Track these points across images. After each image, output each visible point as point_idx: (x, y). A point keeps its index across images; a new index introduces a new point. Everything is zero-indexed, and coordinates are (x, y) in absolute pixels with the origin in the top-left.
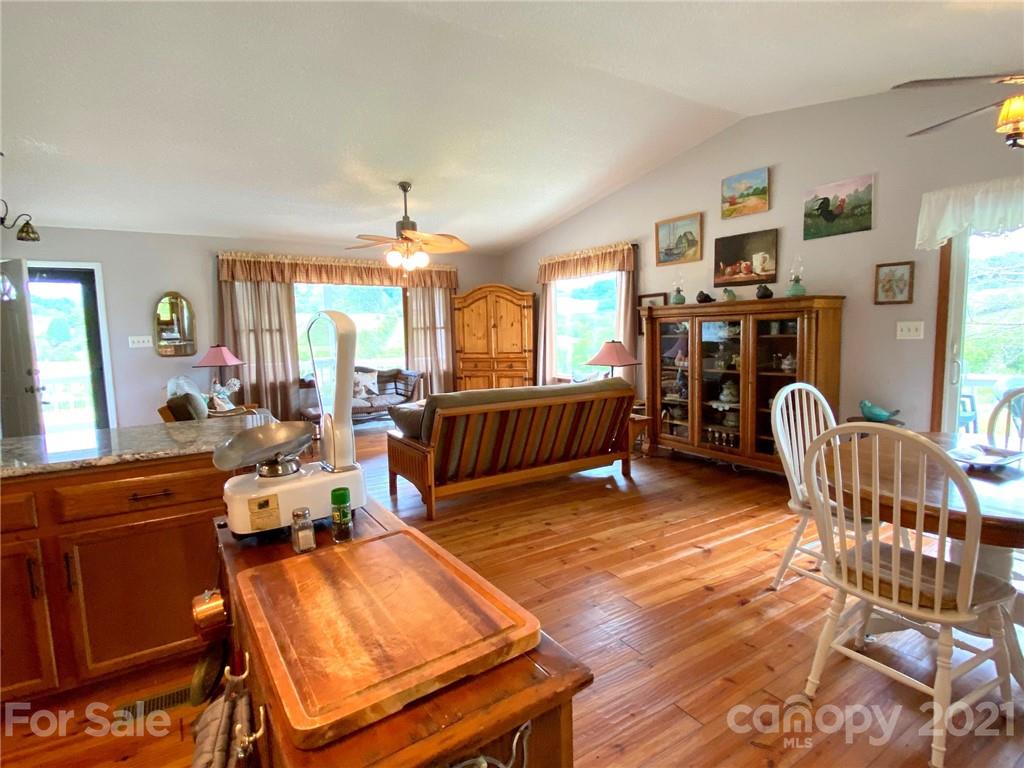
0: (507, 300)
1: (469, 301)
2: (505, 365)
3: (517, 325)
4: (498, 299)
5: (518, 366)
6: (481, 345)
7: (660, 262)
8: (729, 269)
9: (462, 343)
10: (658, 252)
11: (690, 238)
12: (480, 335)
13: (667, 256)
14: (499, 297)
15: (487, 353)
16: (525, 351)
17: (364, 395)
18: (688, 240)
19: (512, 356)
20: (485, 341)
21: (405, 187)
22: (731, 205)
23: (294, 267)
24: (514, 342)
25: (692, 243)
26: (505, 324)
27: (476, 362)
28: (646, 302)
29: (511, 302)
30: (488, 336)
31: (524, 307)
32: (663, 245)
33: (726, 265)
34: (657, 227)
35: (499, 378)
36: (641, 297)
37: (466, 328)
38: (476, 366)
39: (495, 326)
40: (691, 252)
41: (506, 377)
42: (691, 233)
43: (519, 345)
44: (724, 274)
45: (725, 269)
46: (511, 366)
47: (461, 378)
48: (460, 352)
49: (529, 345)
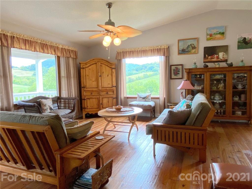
0: (105, 65)
1: (89, 65)
2: (105, 93)
3: (110, 76)
4: (102, 65)
5: (110, 93)
6: (94, 84)
7: (179, 54)
8: (210, 57)
9: (85, 83)
10: (179, 50)
11: (193, 46)
12: (94, 80)
13: (183, 52)
14: (102, 63)
15: (97, 88)
16: (114, 87)
17: (49, 111)
18: (192, 47)
19: (108, 89)
20: (96, 82)
21: (110, 5)
22: (210, 37)
23: (13, 38)
24: (109, 83)
25: (194, 48)
26: (105, 75)
27: (92, 92)
28: (173, 68)
29: (107, 66)
30: (97, 80)
31: (113, 68)
32: (181, 48)
33: (209, 56)
34: (179, 41)
35: (102, 98)
36: (171, 66)
37: (87, 76)
38: (91, 94)
39: (100, 76)
40: (194, 51)
41: (106, 98)
42: (193, 44)
43: (111, 84)
44: (207, 58)
45: (208, 57)
46: (107, 93)
47: (84, 99)
48: (84, 87)
49: (114, 84)
